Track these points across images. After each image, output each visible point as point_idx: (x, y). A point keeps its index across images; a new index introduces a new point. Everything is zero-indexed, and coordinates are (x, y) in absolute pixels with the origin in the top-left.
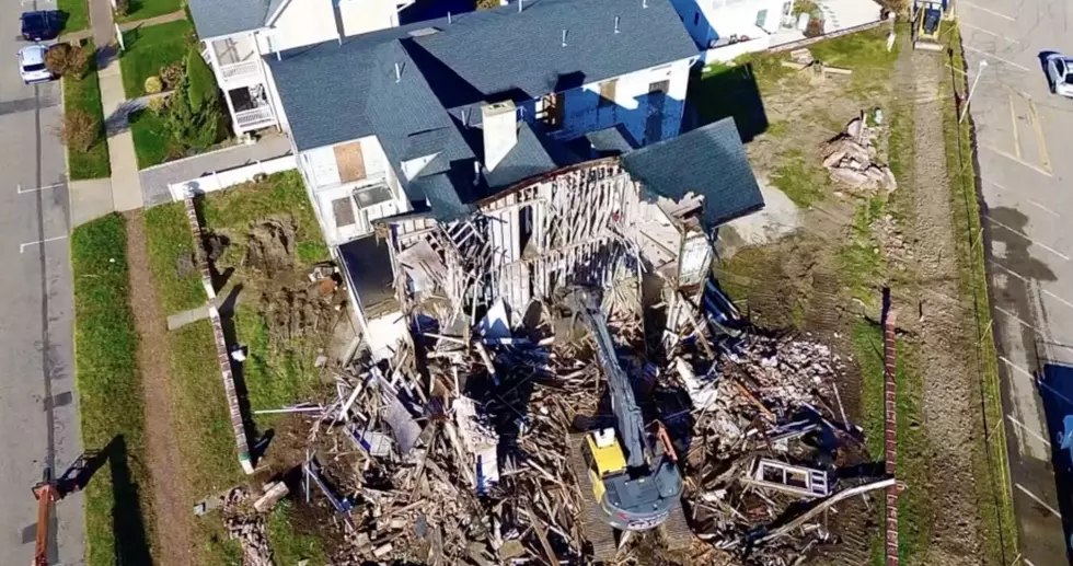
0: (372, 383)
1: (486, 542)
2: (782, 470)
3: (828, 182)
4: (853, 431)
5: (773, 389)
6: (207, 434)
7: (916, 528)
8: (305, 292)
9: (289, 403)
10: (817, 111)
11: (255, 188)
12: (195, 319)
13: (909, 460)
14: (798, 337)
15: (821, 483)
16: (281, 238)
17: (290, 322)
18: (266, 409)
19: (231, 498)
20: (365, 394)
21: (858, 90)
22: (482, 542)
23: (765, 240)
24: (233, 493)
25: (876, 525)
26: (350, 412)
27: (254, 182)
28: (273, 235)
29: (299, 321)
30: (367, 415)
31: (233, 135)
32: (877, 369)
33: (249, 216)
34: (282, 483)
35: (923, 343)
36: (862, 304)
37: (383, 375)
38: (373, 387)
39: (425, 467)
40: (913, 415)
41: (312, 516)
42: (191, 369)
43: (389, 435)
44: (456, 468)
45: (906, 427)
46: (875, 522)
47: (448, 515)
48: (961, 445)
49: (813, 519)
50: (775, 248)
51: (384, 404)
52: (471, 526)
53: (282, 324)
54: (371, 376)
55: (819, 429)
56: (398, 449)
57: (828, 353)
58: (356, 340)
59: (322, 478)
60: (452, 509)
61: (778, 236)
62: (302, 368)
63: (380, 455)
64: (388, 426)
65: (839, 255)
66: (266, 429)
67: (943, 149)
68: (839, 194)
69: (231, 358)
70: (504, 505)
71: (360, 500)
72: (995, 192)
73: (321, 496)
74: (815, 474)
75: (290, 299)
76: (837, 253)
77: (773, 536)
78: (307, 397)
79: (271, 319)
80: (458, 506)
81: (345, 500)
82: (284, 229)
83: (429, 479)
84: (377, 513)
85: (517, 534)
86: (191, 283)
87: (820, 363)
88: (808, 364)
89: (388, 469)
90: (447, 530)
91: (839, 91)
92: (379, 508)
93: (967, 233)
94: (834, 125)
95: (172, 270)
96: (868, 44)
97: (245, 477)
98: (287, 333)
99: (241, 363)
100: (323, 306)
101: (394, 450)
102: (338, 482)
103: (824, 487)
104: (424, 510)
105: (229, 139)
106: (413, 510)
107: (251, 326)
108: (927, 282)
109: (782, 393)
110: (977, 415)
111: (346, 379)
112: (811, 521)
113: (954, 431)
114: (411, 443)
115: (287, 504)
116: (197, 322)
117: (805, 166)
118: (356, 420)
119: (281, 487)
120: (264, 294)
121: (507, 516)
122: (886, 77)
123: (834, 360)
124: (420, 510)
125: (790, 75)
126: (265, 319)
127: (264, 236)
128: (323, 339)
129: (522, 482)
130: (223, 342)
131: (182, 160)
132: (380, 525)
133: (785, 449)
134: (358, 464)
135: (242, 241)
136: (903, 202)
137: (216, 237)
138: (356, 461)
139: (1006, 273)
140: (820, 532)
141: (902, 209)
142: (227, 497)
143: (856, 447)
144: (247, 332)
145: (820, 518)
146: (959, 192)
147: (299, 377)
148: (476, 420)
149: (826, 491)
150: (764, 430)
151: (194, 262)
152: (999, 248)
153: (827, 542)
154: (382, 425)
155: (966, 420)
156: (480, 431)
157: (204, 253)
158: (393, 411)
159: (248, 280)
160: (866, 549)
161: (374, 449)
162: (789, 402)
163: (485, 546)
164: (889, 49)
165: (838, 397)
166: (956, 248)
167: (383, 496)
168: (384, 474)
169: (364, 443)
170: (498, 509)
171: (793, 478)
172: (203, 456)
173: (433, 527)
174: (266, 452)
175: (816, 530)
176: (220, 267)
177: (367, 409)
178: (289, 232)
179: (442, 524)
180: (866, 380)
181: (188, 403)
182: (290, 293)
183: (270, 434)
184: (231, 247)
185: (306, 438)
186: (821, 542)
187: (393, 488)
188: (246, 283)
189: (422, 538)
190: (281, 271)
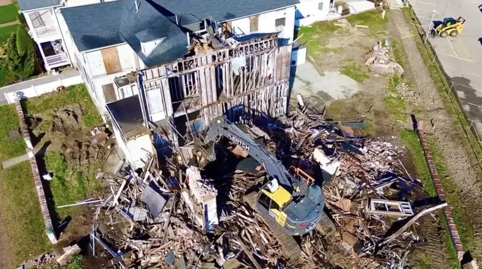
0: (132, 181)
1: (214, 261)
2: (384, 204)
3: (370, 71)
4: (416, 182)
5: (368, 163)
6: (26, 223)
7: (464, 229)
8: (89, 141)
9: (80, 200)
10: (356, 43)
11: (58, 93)
12: (21, 161)
13: (449, 194)
14: (373, 140)
15: (408, 208)
16: (73, 115)
17: (80, 157)
18: (65, 204)
19: (42, 260)
20: (129, 188)
21: (373, 34)
22: (212, 262)
23: (344, 98)
24: (44, 256)
25: (444, 229)
26: (119, 200)
27: (58, 91)
28: (69, 114)
29: (85, 156)
30: (130, 199)
31: (45, 71)
32: (419, 151)
33: (54, 106)
34: (76, 245)
35: (438, 138)
36: (402, 122)
37: (139, 176)
38: (133, 183)
39: (170, 223)
40: (444, 172)
41: (97, 264)
42: (16, 188)
43: (146, 208)
44: (190, 219)
45: (443, 178)
46: (443, 227)
47: (187, 249)
48: (473, 184)
49: (407, 229)
50: (351, 101)
51: (140, 191)
52: (204, 254)
53: (75, 158)
54: (131, 177)
55: (398, 181)
56: (151, 215)
57: (391, 146)
58: (121, 162)
59: (103, 240)
60: (190, 244)
61: (351, 95)
62: (88, 180)
63: (140, 220)
64: (144, 204)
65: (384, 102)
66: (66, 216)
67: (420, 55)
68: (377, 75)
69: (42, 179)
70: (223, 237)
71: (129, 249)
72: (451, 71)
73: (102, 250)
74: (403, 204)
75: (80, 145)
76: (383, 101)
77: (388, 240)
78: (92, 195)
79: (68, 157)
80: (193, 242)
81: (119, 251)
82: (75, 112)
83: (174, 228)
84: (140, 255)
85: (234, 255)
86: (17, 143)
87: (389, 150)
88: (383, 151)
89: (146, 227)
90: (188, 258)
91: (365, 35)
92: (142, 252)
93: (444, 88)
94: (366, 48)
95: (7, 137)
96: (373, 16)
97: (52, 246)
98: (78, 162)
99: (49, 181)
100: (100, 147)
101: (149, 216)
102: (114, 241)
103: (411, 210)
104: (171, 248)
105: (43, 73)
106: (164, 249)
107: (55, 162)
108: (430, 111)
109: (373, 166)
110: (477, 169)
111: (116, 181)
112: (407, 230)
113: (468, 178)
114: (159, 211)
115: (80, 258)
116: (21, 163)
117: (356, 65)
118: (123, 203)
119: (76, 248)
120: (64, 145)
121: (226, 245)
122: (385, 29)
123: (395, 149)
124: (169, 248)
125: (339, 29)
126: (64, 157)
127: (64, 116)
128: (100, 164)
129: (233, 224)
130: (37, 170)
131: (14, 85)
132: (143, 263)
133: (382, 193)
134: (126, 229)
135: (50, 118)
136: (408, 77)
137: (33, 118)
138: (125, 227)
139: (468, 104)
140: (413, 237)
141: (409, 80)
142: (39, 260)
143: (420, 189)
144: (52, 164)
145: (411, 228)
146: (434, 72)
147: (86, 185)
148: (201, 181)
149: (412, 212)
150: (369, 184)
151: (20, 132)
152: (461, 94)
153: (419, 241)
154: (140, 204)
155: (472, 172)
156: (205, 188)
157: (26, 126)
158: (146, 194)
159: (54, 138)
160: (442, 243)
161: (136, 218)
162: (378, 170)
163: (214, 264)
164: (383, 18)
165: (403, 166)
166: (440, 95)
167: (144, 244)
168: (144, 231)
169: (129, 214)
170: (220, 240)
171: (391, 208)
172: (24, 237)
173: (178, 258)
174: (66, 229)
175: (411, 235)
176: (36, 132)
177: (130, 196)
178: (79, 113)
179: (184, 254)
180: (415, 157)
181: (13, 207)
182: (80, 143)
183: (69, 219)
184: (43, 122)
185: (92, 218)
186: (416, 241)
187: (150, 237)
188: (52, 140)
189: (172, 266)
190: (74, 132)
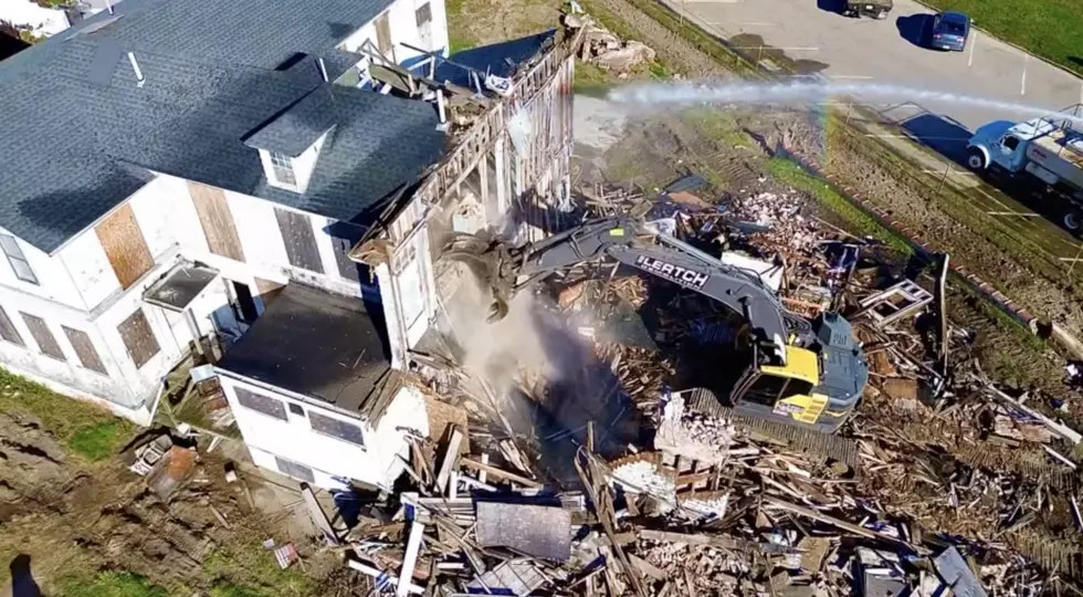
0: (421, 517)
1: (780, 569)
2: (882, 301)
3: (603, 71)
4: (869, 241)
8: (146, 493)
15: (916, 290)
17: (172, 544)
29: (186, 534)
32: (820, 186)
36: (744, 147)
37: (421, 495)
43: (516, 555)
46: (973, 297)
50: (630, 141)
51: (464, 527)
53: (161, 557)
54: (410, 508)
57: (775, 195)
61: (621, 131)
62: (266, 584)
63: (534, 588)
64: (503, 549)
67: (645, 15)
68: (625, 76)
72: (717, 29)
74: (904, 286)
75: (133, 517)
77: (946, 358)
79: (135, 561)
82: (16, 439)
88: (778, 212)
93: (739, 63)
100: (202, 490)
101: (543, 568)
103: (923, 292)
111: (376, 540)
114: (563, 541)
120: (80, 541)
123: (785, 198)
126: (123, 568)
128: (254, 528)
136: (670, 61)
140: (957, 332)
146: (697, 38)
149: (928, 293)
152: (768, 64)
153: (971, 336)
154: (496, 555)
159: (26, 541)
160: (994, 321)
161: (518, 588)
165: (827, 224)
171: (896, 301)
175: (952, 332)
178: (30, 436)
180: (824, 199)
182: (122, 511)
186: (968, 339)
190: (72, 493)
